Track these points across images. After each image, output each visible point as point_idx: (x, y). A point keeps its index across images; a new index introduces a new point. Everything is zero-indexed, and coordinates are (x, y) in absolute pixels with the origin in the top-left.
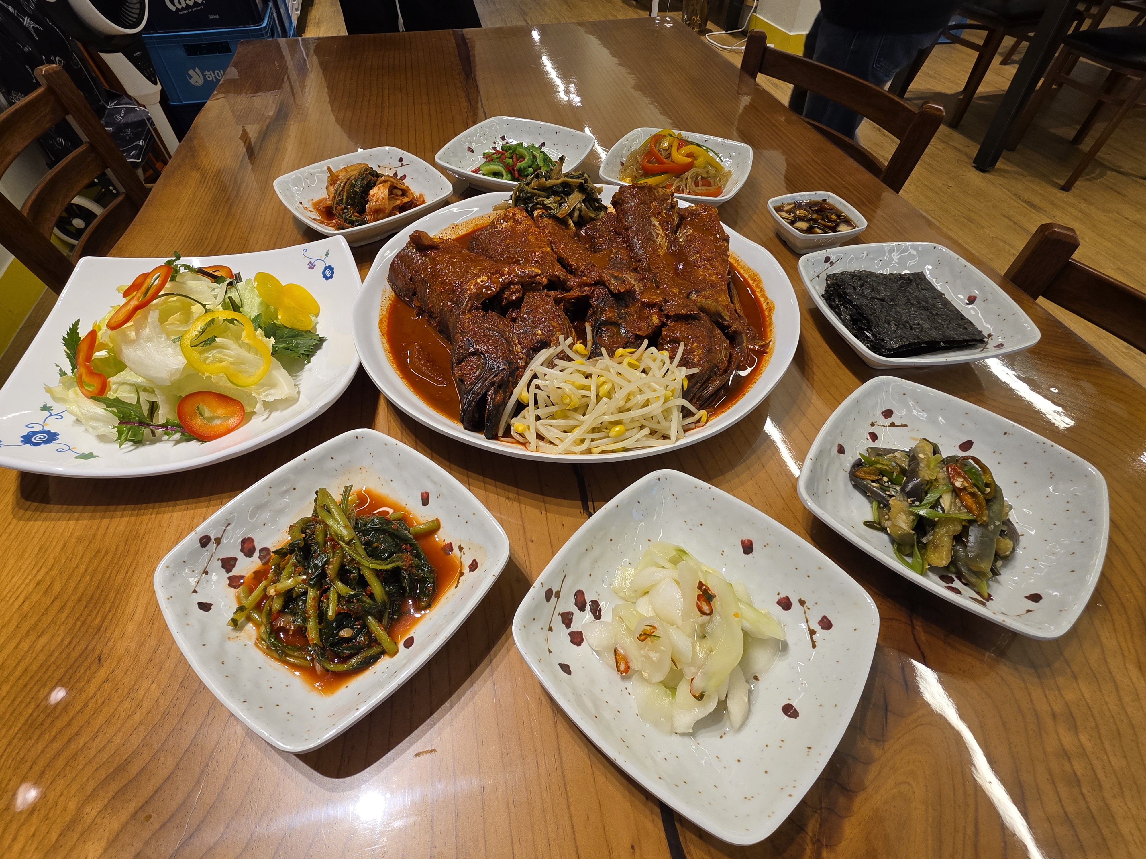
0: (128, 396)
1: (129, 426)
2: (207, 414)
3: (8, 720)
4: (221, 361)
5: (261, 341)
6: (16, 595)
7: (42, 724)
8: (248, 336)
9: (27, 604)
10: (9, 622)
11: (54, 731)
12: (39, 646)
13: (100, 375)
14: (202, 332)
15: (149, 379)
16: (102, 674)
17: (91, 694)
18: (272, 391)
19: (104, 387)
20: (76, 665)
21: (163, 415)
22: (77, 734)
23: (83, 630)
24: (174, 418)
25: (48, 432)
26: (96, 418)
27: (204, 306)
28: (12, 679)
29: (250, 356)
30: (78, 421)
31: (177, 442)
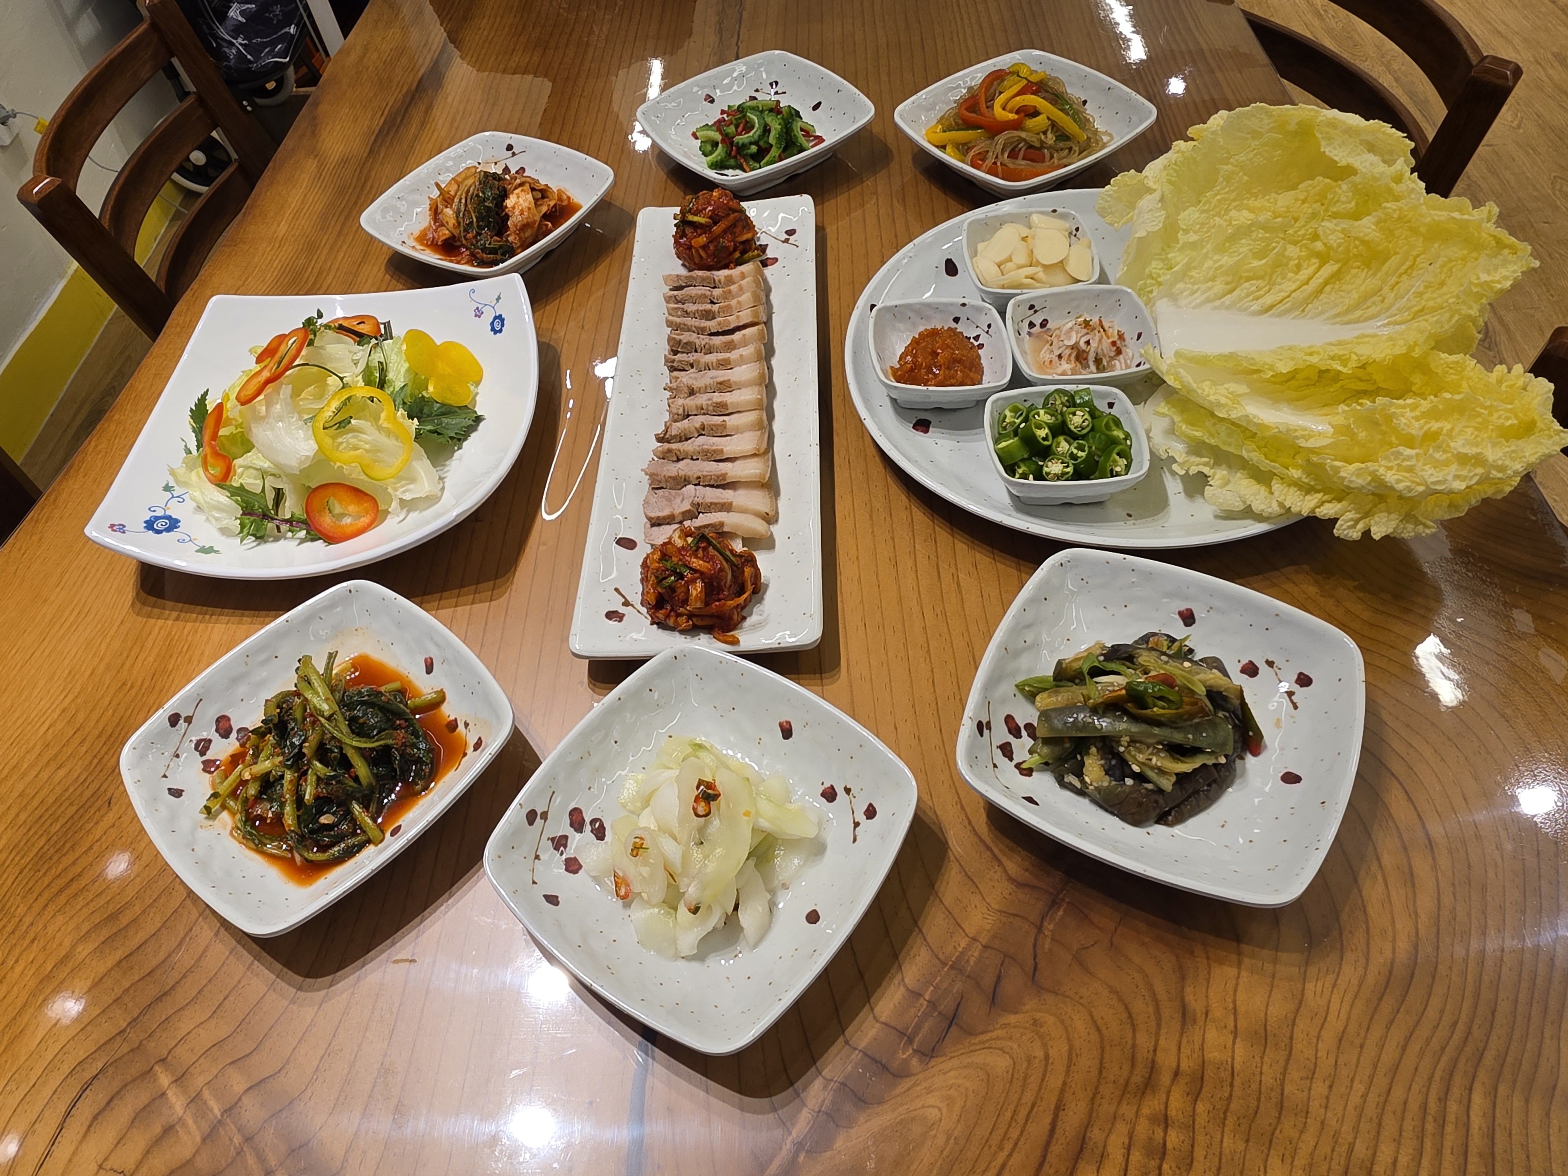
0: (252, 483)
1: (252, 518)
2: (338, 509)
3: (22, 849)
4: (356, 448)
5: (402, 424)
6: (42, 720)
7: (50, 858)
8: (387, 418)
9: (50, 731)
10: (33, 748)
11: (61, 867)
12: (57, 779)
13: (224, 457)
14: (339, 410)
15: (277, 465)
16: (111, 817)
17: (97, 837)
18: (411, 487)
19: (228, 472)
20: (88, 804)
21: (290, 507)
22: (80, 875)
23: (99, 769)
24: (300, 514)
25: (169, 518)
26: (218, 508)
27: (341, 379)
28: (30, 808)
29: (389, 443)
30: (199, 508)
31: (302, 541)
